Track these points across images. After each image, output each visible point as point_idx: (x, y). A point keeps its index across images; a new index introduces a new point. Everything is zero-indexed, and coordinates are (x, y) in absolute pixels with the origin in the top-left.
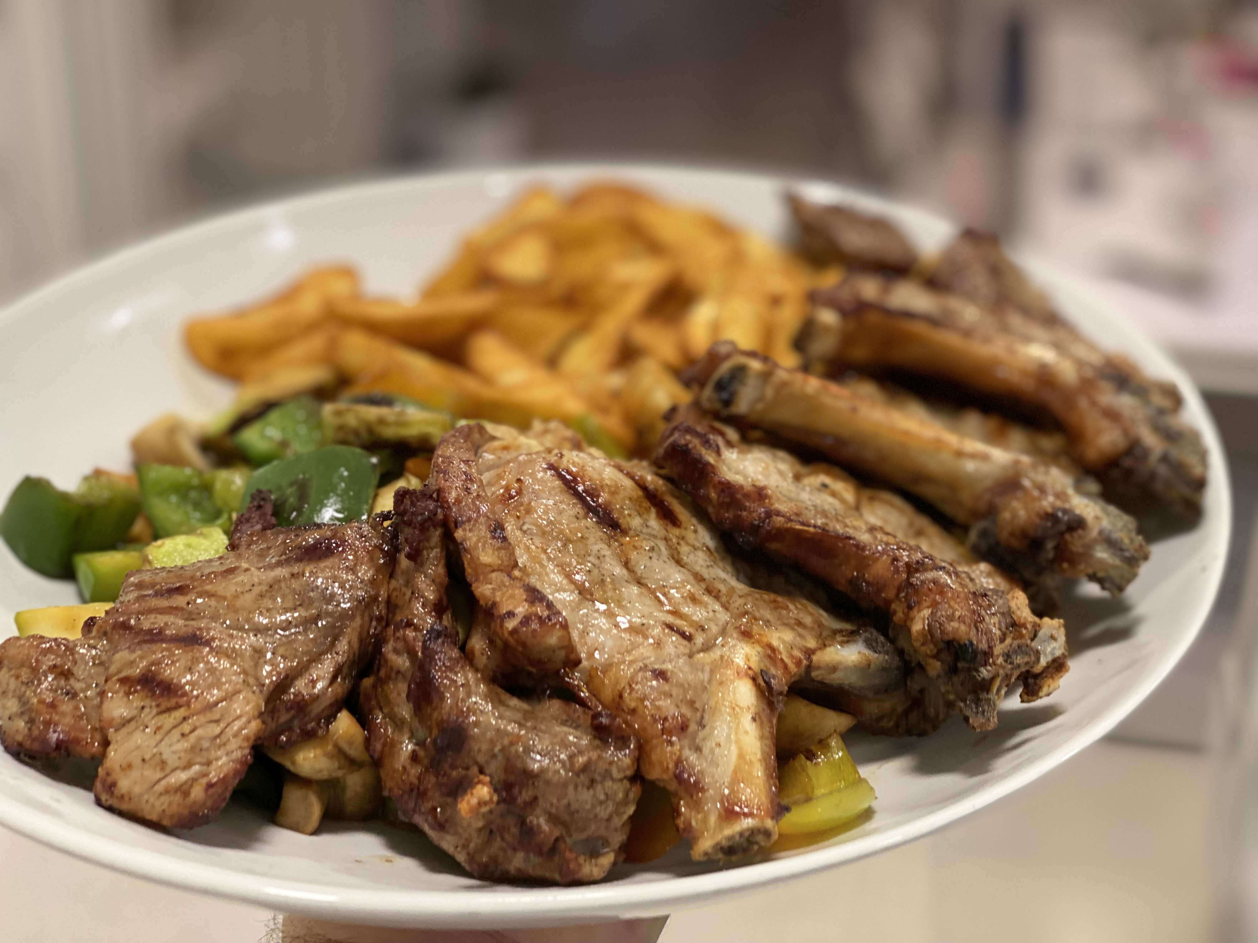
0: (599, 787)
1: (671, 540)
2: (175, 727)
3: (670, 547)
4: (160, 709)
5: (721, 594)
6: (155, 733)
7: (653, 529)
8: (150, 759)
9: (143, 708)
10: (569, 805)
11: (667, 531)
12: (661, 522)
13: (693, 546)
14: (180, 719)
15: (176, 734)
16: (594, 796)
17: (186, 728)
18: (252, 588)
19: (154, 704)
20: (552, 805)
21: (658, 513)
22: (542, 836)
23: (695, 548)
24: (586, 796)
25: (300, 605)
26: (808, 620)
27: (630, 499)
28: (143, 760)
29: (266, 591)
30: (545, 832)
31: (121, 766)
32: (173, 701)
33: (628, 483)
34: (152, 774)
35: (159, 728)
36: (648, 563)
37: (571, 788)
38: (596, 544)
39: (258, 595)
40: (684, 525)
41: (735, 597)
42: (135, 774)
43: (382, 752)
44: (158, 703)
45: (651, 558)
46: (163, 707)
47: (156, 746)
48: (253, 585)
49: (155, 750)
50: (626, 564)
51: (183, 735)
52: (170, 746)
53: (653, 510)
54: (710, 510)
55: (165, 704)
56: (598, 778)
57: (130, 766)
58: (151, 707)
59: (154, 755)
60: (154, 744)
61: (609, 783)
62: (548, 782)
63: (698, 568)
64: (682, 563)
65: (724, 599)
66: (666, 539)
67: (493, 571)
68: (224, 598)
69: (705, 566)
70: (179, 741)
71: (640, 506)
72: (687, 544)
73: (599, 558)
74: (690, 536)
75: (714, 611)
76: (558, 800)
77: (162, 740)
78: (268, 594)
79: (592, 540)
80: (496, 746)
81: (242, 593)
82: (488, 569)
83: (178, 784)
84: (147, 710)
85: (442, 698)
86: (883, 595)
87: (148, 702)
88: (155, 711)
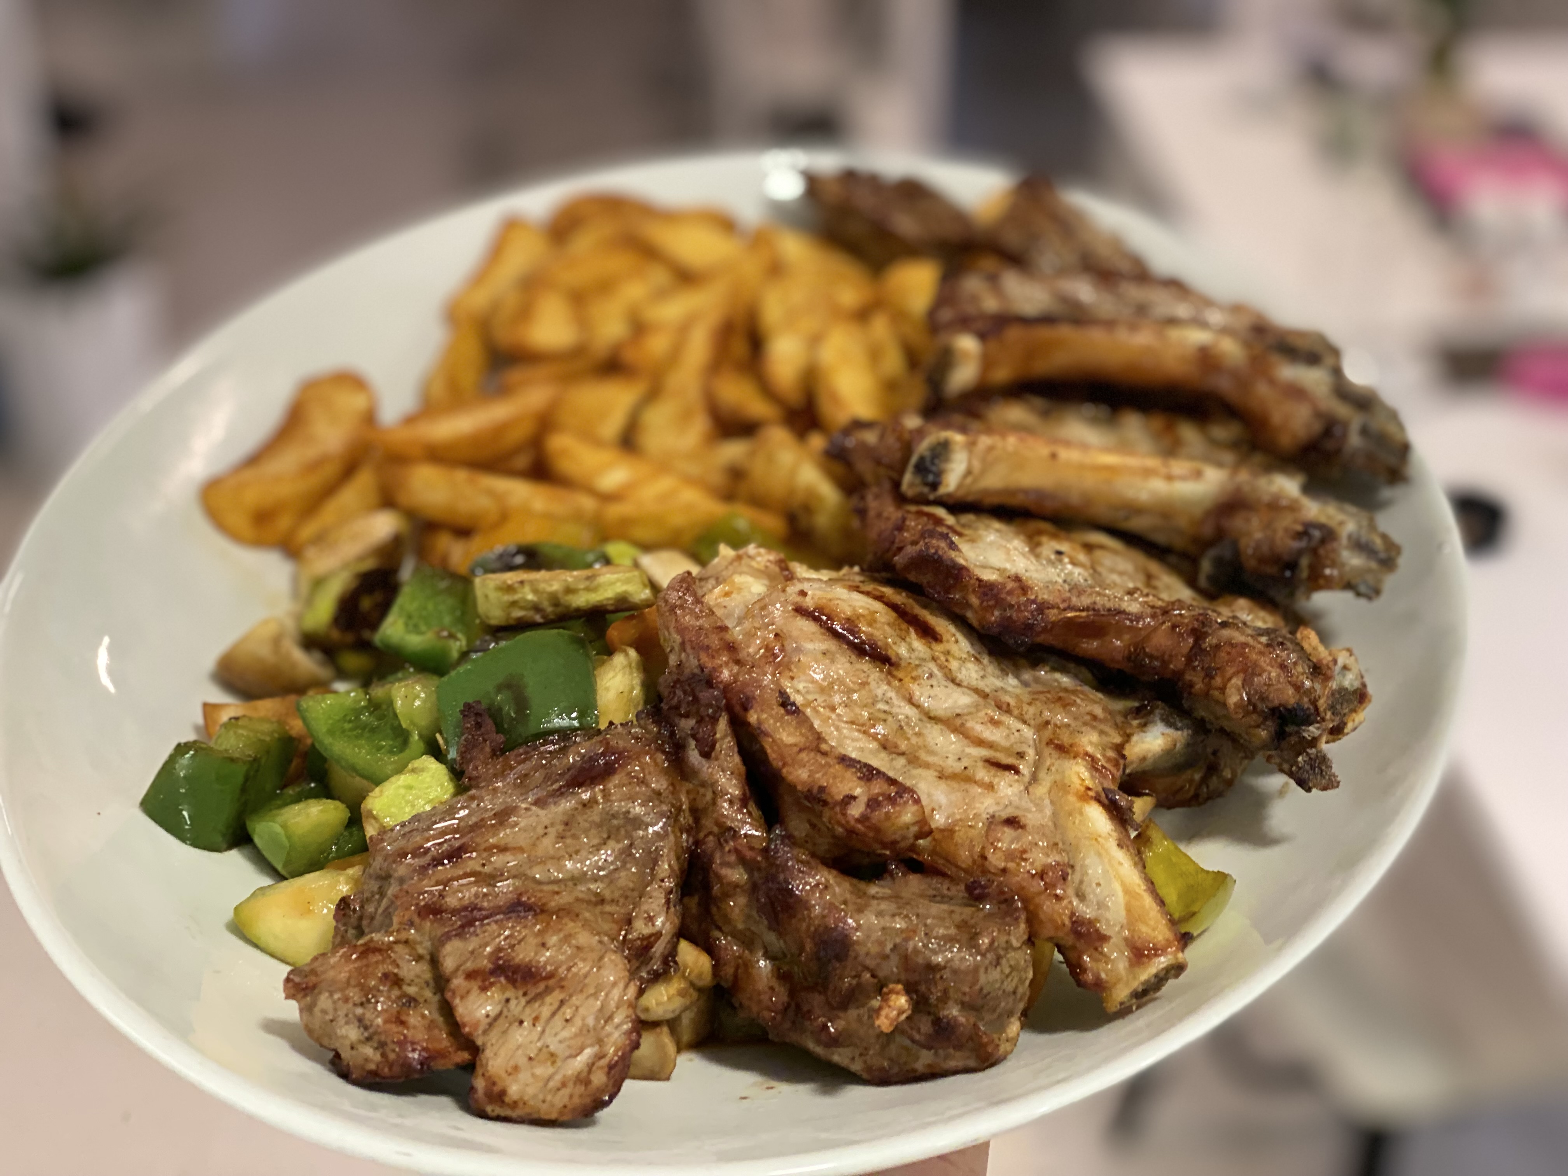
0: (1004, 961)
1: (938, 658)
2: (554, 1014)
3: (941, 667)
4: (527, 998)
5: (1011, 707)
6: (534, 1025)
7: (920, 651)
8: (537, 1055)
9: (508, 1000)
10: (981, 989)
11: (932, 649)
12: (924, 641)
13: (960, 659)
14: (556, 1005)
15: (558, 1021)
16: (1002, 972)
17: (568, 1012)
18: (546, 831)
19: (521, 993)
20: (964, 994)
21: (916, 631)
22: (962, 1028)
23: (964, 661)
24: (995, 974)
25: (609, 837)
26: (1098, 711)
27: (889, 624)
28: (530, 1059)
29: (564, 830)
30: (962, 1024)
31: (507, 1072)
32: (542, 986)
33: (878, 606)
34: (543, 1071)
35: (536, 1019)
36: (932, 693)
37: (982, 971)
38: (879, 687)
39: (558, 837)
40: (944, 639)
41: (1026, 707)
42: (524, 1076)
43: (736, 976)
44: (524, 990)
45: (932, 686)
46: (531, 995)
47: (539, 1039)
48: (546, 827)
49: (539, 1044)
50: (911, 701)
51: (567, 1021)
52: (556, 1034)
53: (912, 630)
54: (969, 615)
55: (533, 992)
56: (1002, 953)
57: (516, 1068)
58: (517, 998)
59: (540, 1050)
60: (536, 1038)
61: (1012, 954)
62: (955, 972)
63: (974, 683)
64: (957, 681)
65: (1016, 712)
66: (934, 659)
67: (801, 750)
68: (521, 850)
69: (979, 678)
70: (564, 1028)
71: (901, 630)
72: (954, 657)
73: (887, 702)
74: (954, 648)
75: (1018, 731)
76: (971, 988)
77: (543, 1031)
78: (569, 834)
79: (873, 685)
80: (885, 946)
81: (538, 838)
82: (796, 749)
83: (576, 1073)
84: (513, 1003)
85: (808, 907)
86: (1171, 666)
87: (510, 994)
88: (523, 1001)
